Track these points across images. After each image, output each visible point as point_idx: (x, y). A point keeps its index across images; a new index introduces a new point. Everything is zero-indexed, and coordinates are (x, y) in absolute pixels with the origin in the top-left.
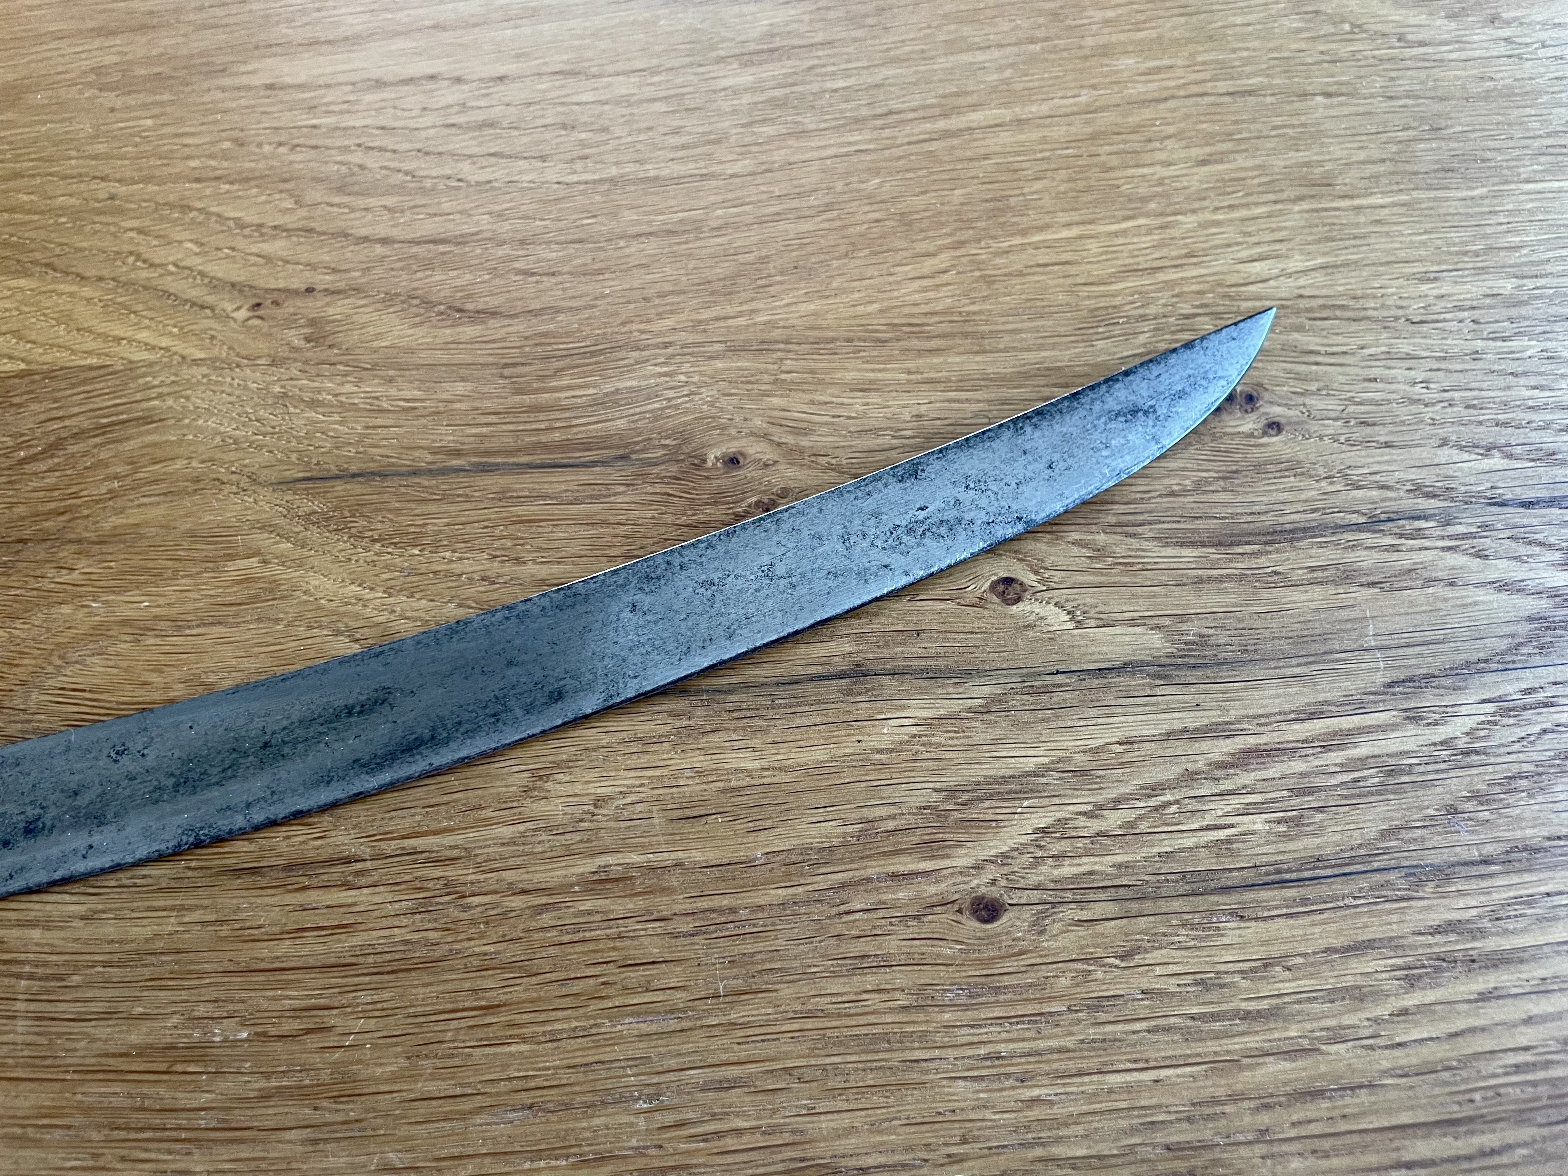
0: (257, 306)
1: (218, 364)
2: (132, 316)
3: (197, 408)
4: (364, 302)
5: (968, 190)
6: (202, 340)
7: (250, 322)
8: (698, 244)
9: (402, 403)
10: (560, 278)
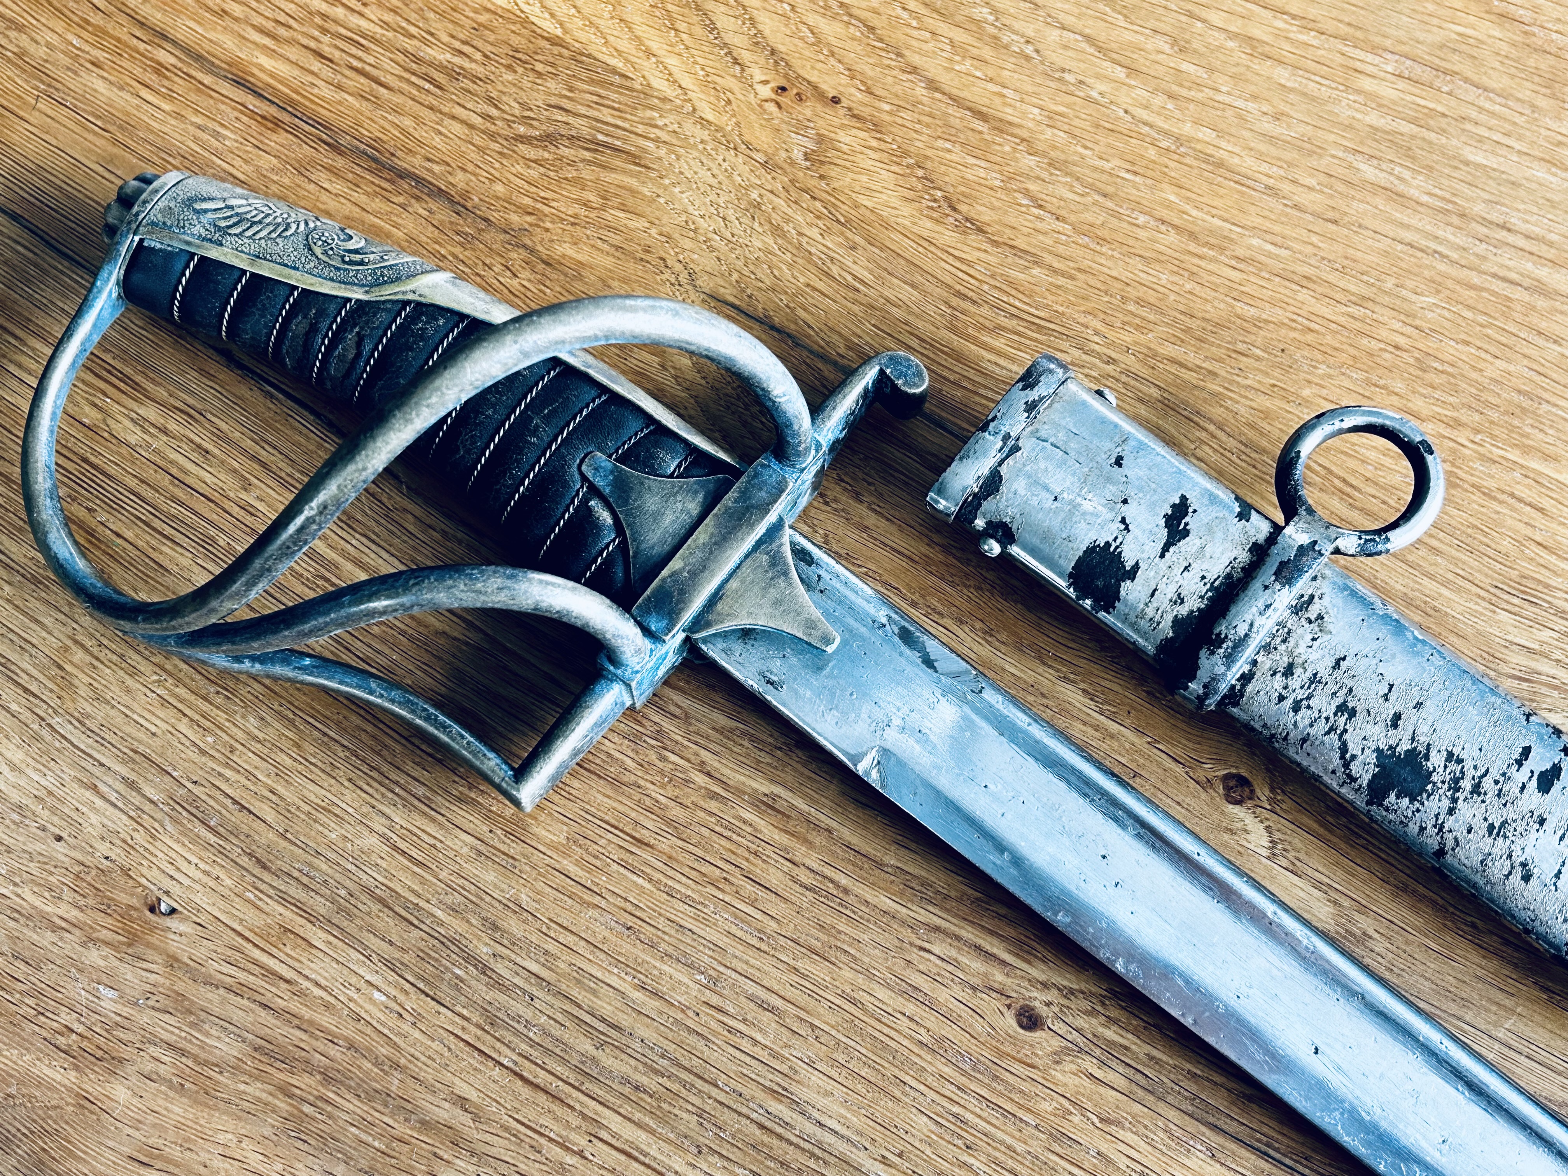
4: (874, 143)
5: (1511, 368)
6: (718, 98)
7: (767, 105)
8: (1211, 267)
9: (849, 278)
10: (1059, 226)
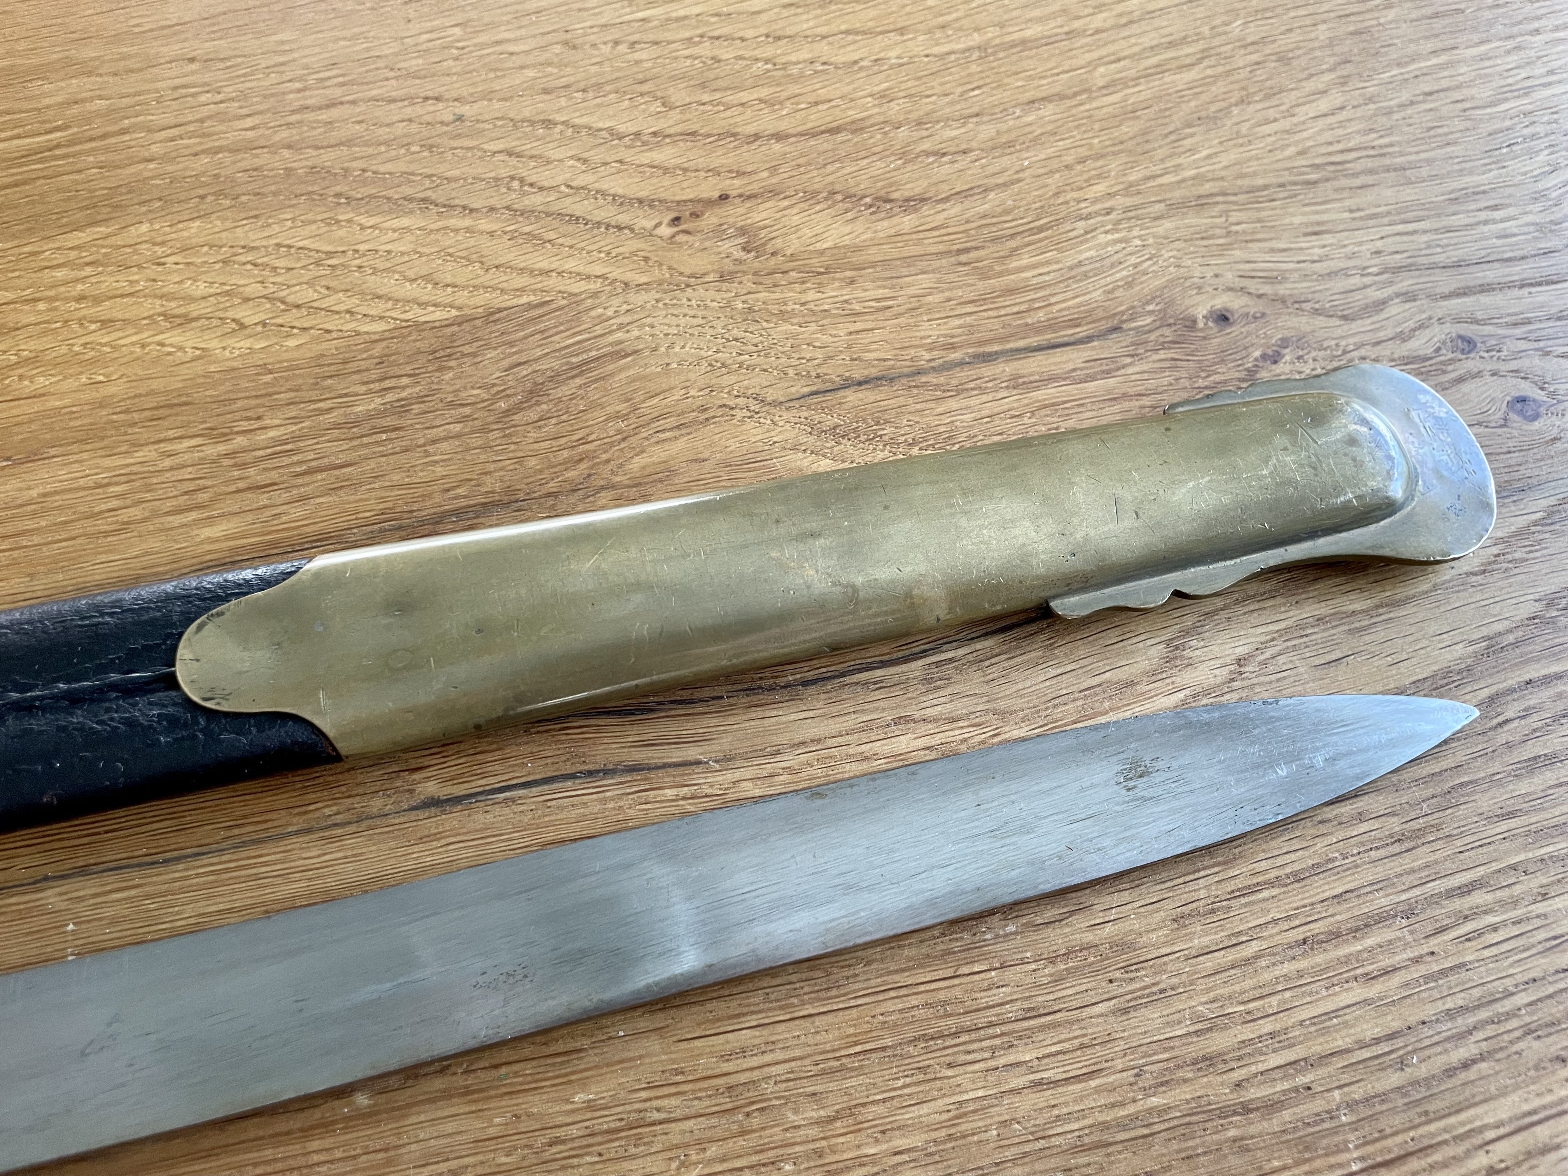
0: (676, 220)
1: (665, 286)
2: (548, 245)
3: (666, 335)
4: (784, 204)
6: (635, 262)
7: (678, 239)
